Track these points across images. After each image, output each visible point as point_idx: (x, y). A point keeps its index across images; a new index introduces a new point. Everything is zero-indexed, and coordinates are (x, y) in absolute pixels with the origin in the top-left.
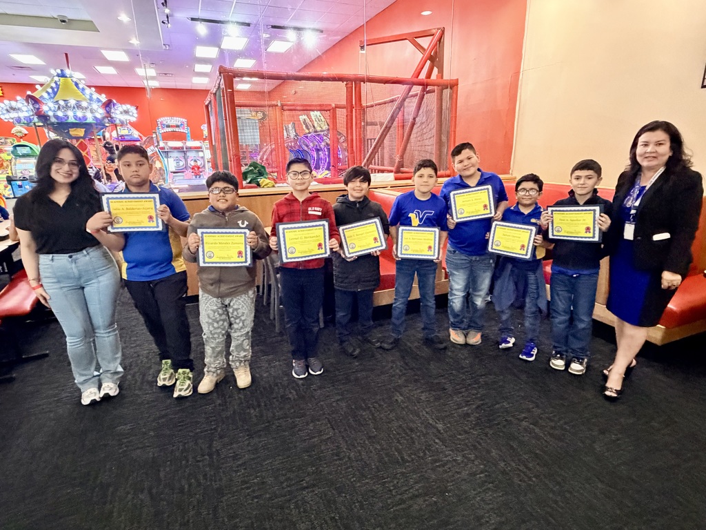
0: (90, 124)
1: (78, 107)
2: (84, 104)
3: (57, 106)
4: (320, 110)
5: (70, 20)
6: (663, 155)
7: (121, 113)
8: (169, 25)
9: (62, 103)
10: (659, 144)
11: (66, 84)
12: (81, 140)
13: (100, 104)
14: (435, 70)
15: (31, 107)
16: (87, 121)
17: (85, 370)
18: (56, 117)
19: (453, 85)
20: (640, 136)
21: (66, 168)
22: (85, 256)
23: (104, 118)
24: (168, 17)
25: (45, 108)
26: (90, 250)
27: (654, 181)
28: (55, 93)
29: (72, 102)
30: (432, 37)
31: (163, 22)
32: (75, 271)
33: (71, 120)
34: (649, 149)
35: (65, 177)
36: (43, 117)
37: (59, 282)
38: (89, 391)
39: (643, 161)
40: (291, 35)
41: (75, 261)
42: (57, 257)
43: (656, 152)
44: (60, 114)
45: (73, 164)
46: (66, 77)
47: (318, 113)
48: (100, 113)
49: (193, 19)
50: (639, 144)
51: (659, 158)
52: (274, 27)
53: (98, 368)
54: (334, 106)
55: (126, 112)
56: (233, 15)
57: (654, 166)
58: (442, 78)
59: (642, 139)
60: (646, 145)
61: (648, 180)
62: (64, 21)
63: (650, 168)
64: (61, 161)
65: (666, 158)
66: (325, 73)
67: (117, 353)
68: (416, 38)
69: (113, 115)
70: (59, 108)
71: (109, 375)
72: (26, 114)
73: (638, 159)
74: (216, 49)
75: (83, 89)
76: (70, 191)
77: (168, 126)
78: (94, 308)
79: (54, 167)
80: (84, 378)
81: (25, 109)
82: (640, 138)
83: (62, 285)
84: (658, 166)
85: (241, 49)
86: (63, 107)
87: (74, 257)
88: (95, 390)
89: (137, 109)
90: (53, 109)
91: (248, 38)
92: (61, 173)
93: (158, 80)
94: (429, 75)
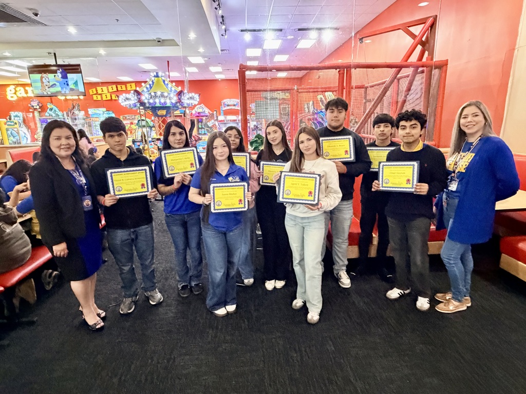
0: (169, 107)
1: (162, 96)
2: (166, 94)
3: (150, 96)
5: (163, 40)
7: (188, 99)
8: (226, 37)
9: (153, 94)
11: (158, 82)
12: (164, 117)
13: (175, 94)
14: (427, 53)
15: (136, 98)
16: (167, 105)
18: (150, 103)
19: (442, 66)
23: (176, 103)
24: (225, 31)
25: (143, 98)
28: (151, 88)
29: (159, 93)
30: (423, 25)
31: (222, 35)
33: (158, 105)
36: (142, 104)
40: (313, 34)
44: (151, 101)
46: (159, 77)
47: (330, 93)
48: (175, 99)
49: (242, 31)
52: (299, 30)
55: (191, 98)
56: (270, 24)
58: (432, 60)
62: (159, 41)
68: (408, 27)
69: (183, 101)
70: (151, 97)
72: (133, 102)
74: (260, 50)
75: (168, 84)
77: (228, 105)
81: (132, 99)
85: (277, 48)
86: (154, 97)
89: (199, 96)
90: (148, 98)
91: (282, 39)
93: (223, 74)
94: (421, 57)
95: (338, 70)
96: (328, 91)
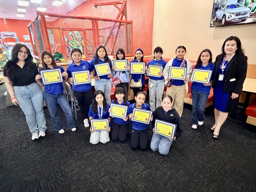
4: (78, 31)
6: (234, 49)
10: (233, 45)
14: (124, 17)
17: (33, 127)
19: (131, 23)
20: (226, 42)
21: (23, 54)
22: (31, 86)
26: (33, 84)
27: (231, 59)
30: (122, 4)
32: (28, 92)
34: (229, 47)
35: (23, 57)
37: (22, 96)
38: (35, 135)
39: (227, 51)
41: (28, 88)
42: (21, 87)
43: (232, 48)
45: (26, 53)
47: (77, 32)
50: (226, 45)
51: (233, 50)
53: (38, 127)
54: (84, 29)
57: (231, 53)
58: (127, 20)
59: (227, 43)
60: (228, 45)
61: (228, 58)
63: (229, 54)
64: (22, 51)
65: (235, 50)
66: (78, 16)
67: (44, 121)
68: (116, 4)
71: (42, 129)
73: (225, 51)
74: (28, 2)
76: (25, 62)
77: (6, 36)
78: (36, 105)
79: (19, 53)
80: (33, 130)
82: (226, 43)
83: (23, 97)
84: (233, 53)
87: (27, 87)
88: (36, 135)
92: (21, 56)
94: (122, 19)
95: (91, 20)
96: (75, 31)
